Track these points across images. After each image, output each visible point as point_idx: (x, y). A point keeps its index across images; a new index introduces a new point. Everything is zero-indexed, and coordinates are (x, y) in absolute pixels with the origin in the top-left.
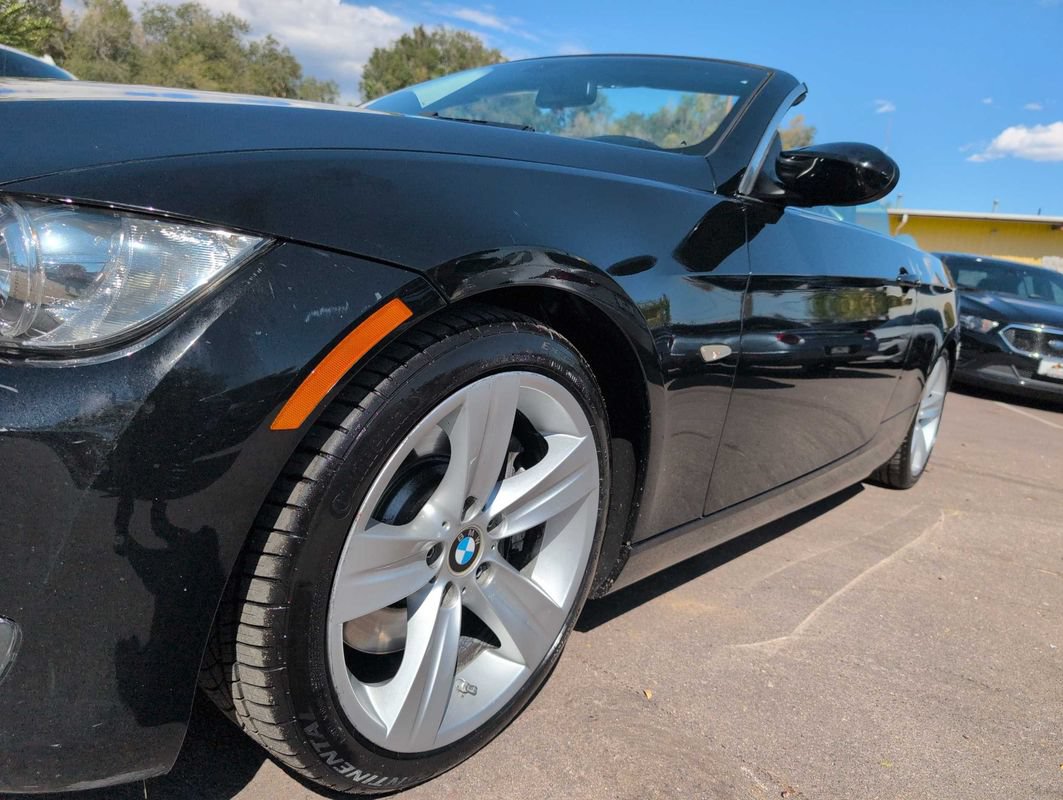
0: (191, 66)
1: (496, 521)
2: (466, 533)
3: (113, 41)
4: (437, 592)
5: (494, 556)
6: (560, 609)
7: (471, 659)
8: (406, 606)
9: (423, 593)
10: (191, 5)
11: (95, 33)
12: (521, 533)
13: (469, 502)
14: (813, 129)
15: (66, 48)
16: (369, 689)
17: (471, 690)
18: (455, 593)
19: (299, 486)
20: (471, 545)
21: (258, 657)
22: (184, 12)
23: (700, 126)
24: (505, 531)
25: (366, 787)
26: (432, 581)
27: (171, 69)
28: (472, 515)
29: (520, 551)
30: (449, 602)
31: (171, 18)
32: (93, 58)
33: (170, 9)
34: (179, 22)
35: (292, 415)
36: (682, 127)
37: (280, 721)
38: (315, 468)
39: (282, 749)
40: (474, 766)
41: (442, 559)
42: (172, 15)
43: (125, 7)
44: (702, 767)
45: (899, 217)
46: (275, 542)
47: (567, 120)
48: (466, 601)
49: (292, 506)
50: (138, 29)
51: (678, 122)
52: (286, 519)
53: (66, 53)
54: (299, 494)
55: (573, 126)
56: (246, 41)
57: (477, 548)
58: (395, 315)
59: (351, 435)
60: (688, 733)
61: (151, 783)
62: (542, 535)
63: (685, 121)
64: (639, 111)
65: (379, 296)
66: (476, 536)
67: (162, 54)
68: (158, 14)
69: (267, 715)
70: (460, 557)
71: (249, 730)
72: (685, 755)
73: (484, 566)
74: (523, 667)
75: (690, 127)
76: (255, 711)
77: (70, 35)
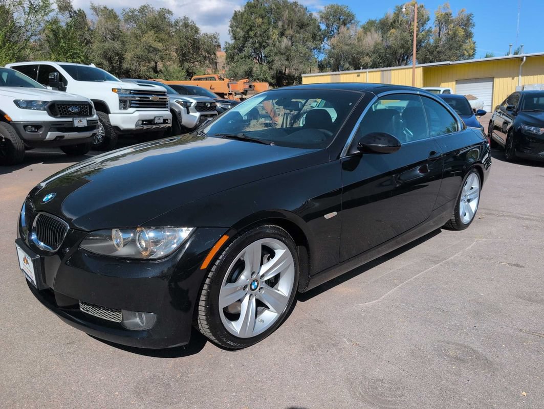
0: (149, 37)
1: (263, 276)
2: (254, 281)
3: (111, 31)
4: (248, 296)
5: (264, 285)
6: (286, 297)
7: (263, 313)
8: (240, 301)
9: (244, 297)
10: (145, 6)
11: (103, 29)
12: (273, 277)
13: (253, 274)
14: (471, 15)
15: (92, 38)
16: (233, 323)
17: (262, 321)
18: (253, 297)
19: (211, 273)
20: (256, 284)
21: (204, 318)
22: (143, 10)
23: (407, 23)
24: (266, 278)
25: (234, 346)
26: (246, 294)
27: (140, 40)
28: (254, 276)
29: (273, 282)
30: (252, 299)
31: (137, 14)
32: (104, 41)
33: (135, 10)
34: (140, 16)
35: (204, 266)
36: (397, 24)
37: (211, 331)
38: (210, 275)
39: (213, 338)
40: (265, 342)
41: (248, 289)
42: (137, 13)
43: (115, 13)
44: (331, 339)
45: (522, 58)
46: (204, 292)
47: (335, 31)
48: (257, 298)
49: (209, 278)
50: (122, 23)
51: (394, 22)
52: (206, 287)
53: (92, 41)
54: (208, 281)
55: (339, 34)
56: (172, 19)
57: (258, 284)
58: (225, 238)
59: (218, 266)
60: (330, 330)
61: (185, 346)
62: (280, 276)
63: (398, 21)
64: (374, 19)
65: (220, 236)
66: (257, 281)
67: (135, 33)
68: (130, 14)
69: (208, 330)
70: (253, 287)
71: (205, 334)
72: (328, 336)
73: (261, 288)
74: (277, 314)
75: (401, 25)
76: (205, 329)
77: (92, 31)
